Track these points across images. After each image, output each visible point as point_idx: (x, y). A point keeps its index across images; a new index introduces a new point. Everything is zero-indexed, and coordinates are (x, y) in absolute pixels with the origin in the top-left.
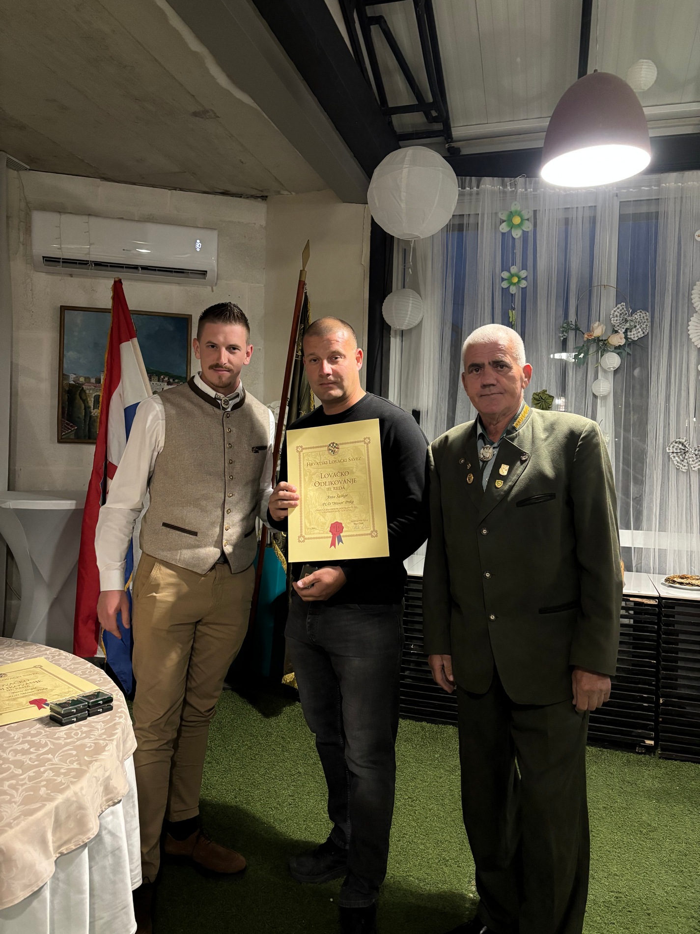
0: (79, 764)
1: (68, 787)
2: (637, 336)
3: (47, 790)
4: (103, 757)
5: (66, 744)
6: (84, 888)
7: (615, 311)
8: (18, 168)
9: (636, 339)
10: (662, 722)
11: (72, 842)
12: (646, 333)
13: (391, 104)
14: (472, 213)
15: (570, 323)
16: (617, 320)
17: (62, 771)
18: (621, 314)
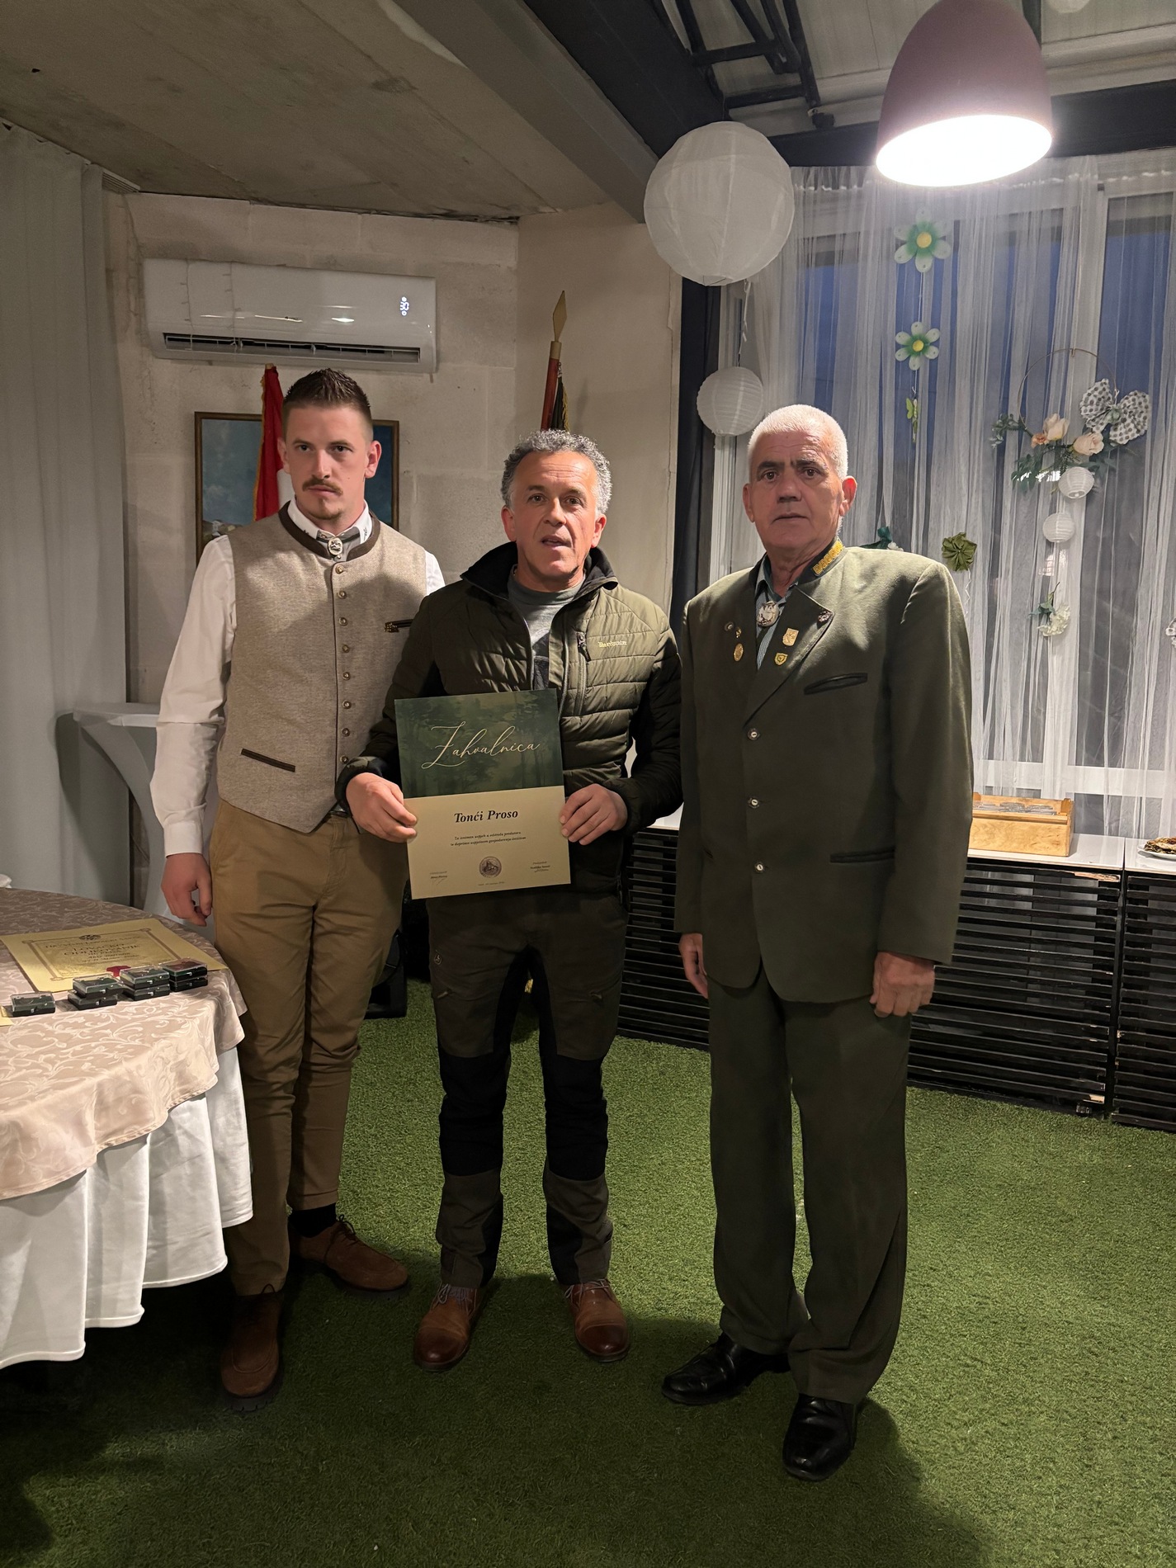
0: (143, 1041)
1: (120, 1062)
2: (1127, 438)
3: (92, 1065)
4: (176, 1036)
5: (133, 1020)
6: (140, 1193)
7: (1089, 395)
8: (123, 190)
9: (1125, 442)
10: (1121, 1068)
11: (125, 1131)
12: (1143, 432)
13: (711, 45)
14: (850, 231)
15: (1009, 418)
16: (1091, 410)
17: (119, 1047)
18: (1099, 399)
